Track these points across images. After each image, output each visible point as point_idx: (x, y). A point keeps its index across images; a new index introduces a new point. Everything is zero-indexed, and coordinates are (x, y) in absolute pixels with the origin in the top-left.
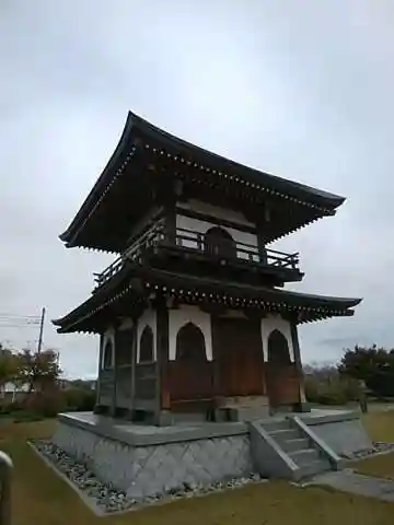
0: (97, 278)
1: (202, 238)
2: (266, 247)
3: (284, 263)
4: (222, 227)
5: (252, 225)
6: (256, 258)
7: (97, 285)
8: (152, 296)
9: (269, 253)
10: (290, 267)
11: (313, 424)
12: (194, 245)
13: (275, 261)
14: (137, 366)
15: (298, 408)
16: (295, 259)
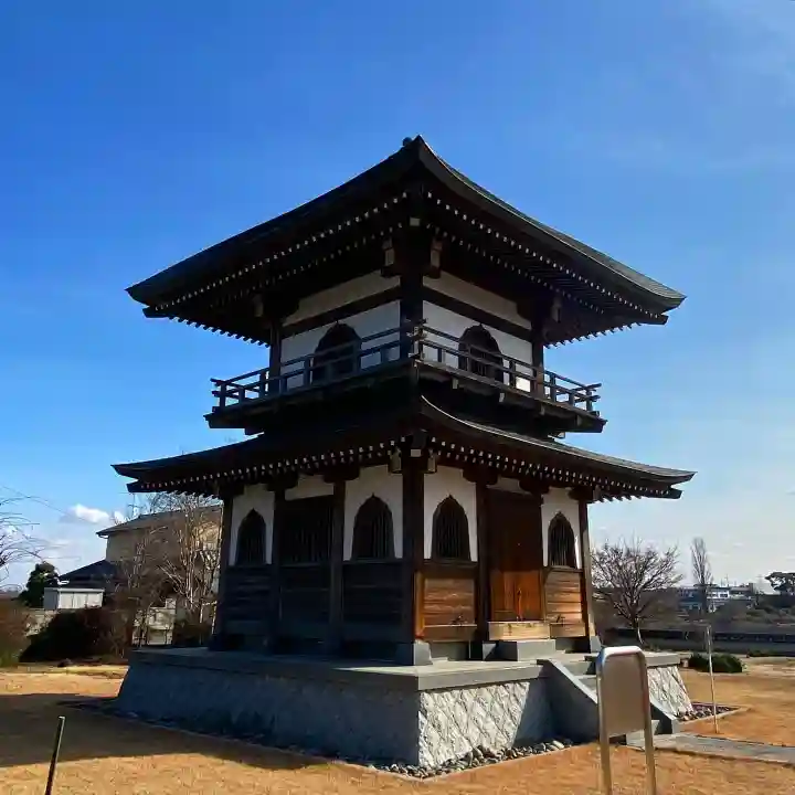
4: (485, 327)
5: (527, 325)
10: (582, 406)
16: (593, 394)
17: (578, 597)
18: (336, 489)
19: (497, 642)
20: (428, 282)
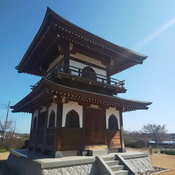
0: (32, 87)
1: (81, 71)
2: (111, 77)
3: (118, 84)
4: (91, 67)
5: (105, 67)
6: (105, 82)
7: (32, 91)
8: (55, 97)
9: (111, 80)
10: (121, 86)
11: (127, 158)
12: (77, 74)
13: (114, 83)
14: (47, 129)
15: (120, 150)
16: (123, 83)
17: (119, 137)
18: (47, 110)
19: (88, 151)
20: (71, 55)
